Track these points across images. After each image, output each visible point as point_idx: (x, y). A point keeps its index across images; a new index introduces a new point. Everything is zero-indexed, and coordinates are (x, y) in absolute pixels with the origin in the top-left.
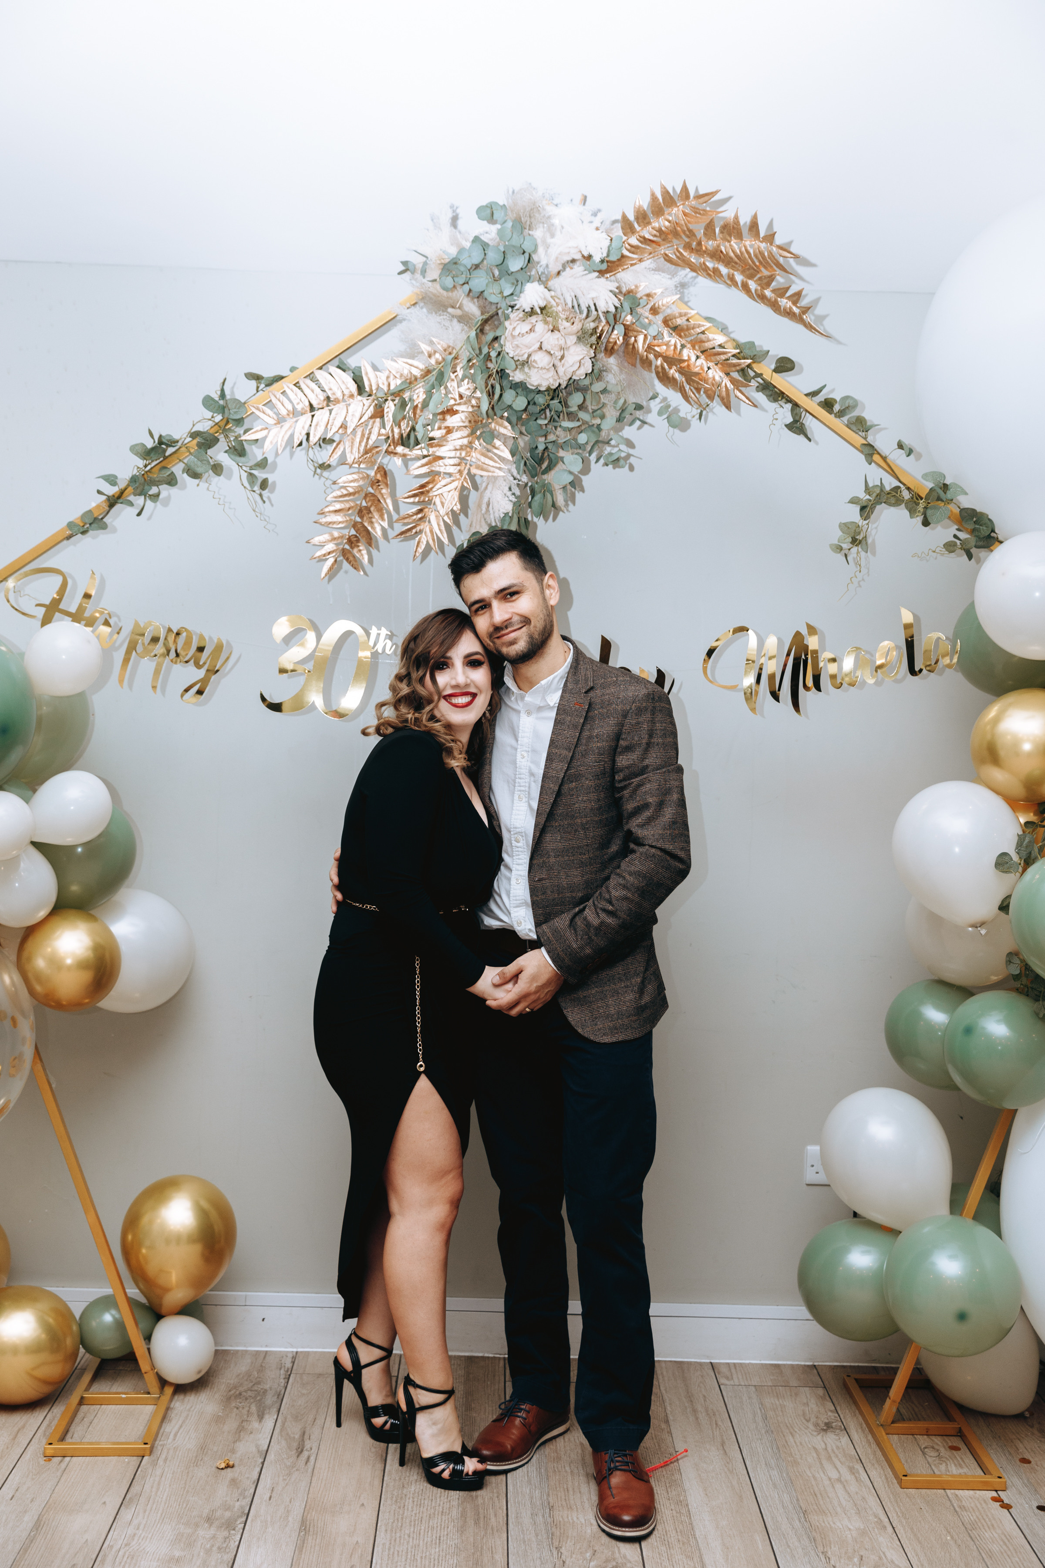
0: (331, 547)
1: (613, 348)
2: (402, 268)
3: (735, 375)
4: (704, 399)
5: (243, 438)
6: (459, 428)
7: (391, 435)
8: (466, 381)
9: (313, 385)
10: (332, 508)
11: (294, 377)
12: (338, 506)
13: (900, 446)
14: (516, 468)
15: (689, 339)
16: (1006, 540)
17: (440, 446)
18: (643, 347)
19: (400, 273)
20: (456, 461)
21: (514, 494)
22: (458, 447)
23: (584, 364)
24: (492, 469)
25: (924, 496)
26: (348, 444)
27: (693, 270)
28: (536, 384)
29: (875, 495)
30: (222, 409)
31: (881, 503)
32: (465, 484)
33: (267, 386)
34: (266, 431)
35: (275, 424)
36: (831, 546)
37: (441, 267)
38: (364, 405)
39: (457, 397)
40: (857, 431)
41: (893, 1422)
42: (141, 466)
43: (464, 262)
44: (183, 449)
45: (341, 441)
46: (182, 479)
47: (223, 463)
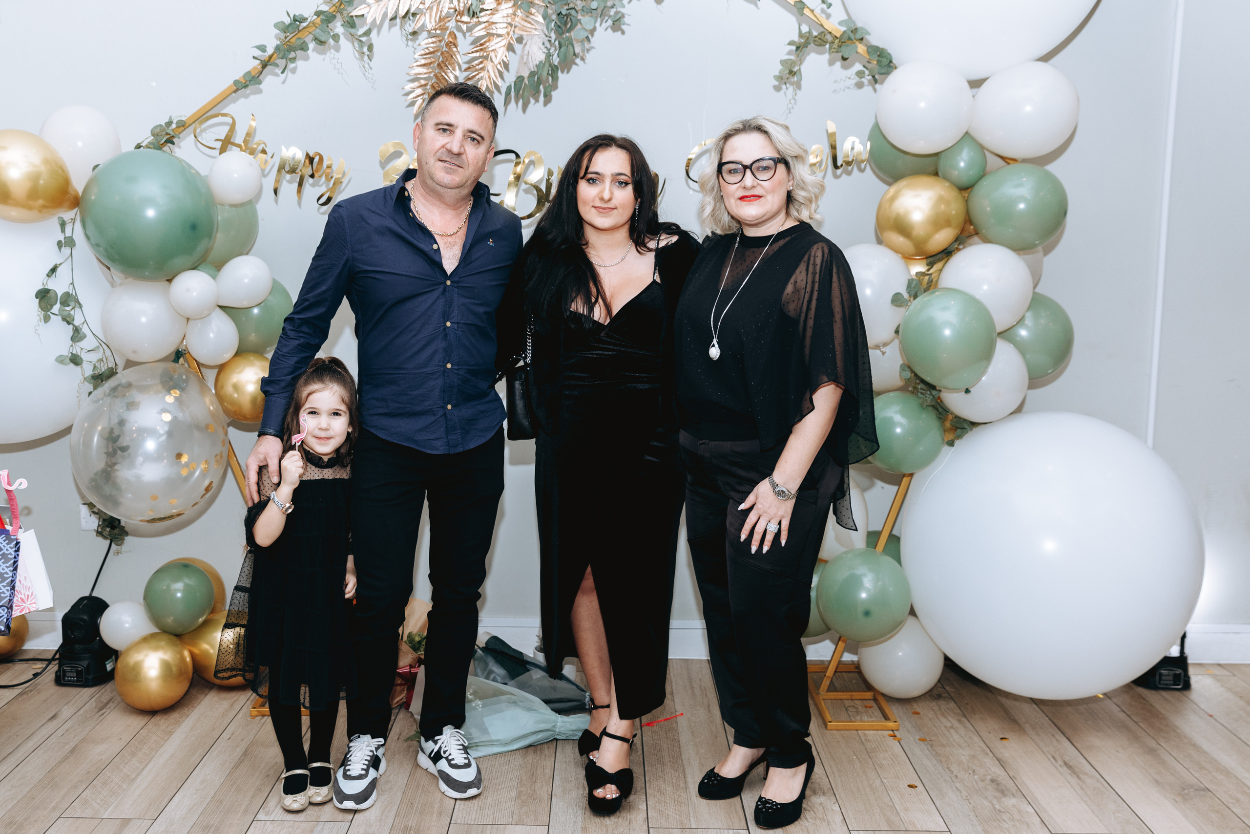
0: (419, 91)
5: (354, 13)
7: (457, 8)
10: (419, 63)
12: (423, 62)
14: (547, 29)
16: (899, 66)
17: (492, 14)
20: (505, 25)
21: (546, 47)
22: (506, 15)
24: (529, 30)
25: (838, 36)
26: (428, 15)
29: (805, 39)
31: (810, 44)
32: (512, 42)
34: (368, 9)
35: (374, 3)
36: (775, 77)
41: (827, 692)
42: (283, 38)
44: (311, 24)
45: (422, 14)
46: (312, 45)
47: (340, 34)
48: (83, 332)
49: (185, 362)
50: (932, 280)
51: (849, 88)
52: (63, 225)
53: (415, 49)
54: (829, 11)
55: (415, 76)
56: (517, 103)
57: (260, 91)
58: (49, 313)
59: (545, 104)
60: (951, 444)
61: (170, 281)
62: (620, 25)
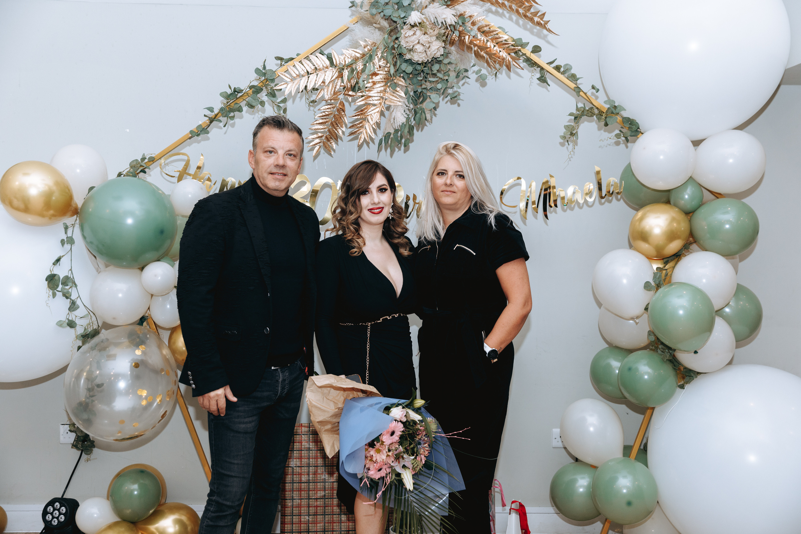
0: (317, 141)
1: (453, 42)
2: (351, 5)
3: (513, 54)
4: (497, 66)
5: (275, 88)
6: (379, 82)
7: (346, 86)
8: (382, 60)
9: (308, 62)
10: (318, 122)
11: (299, 58)
12: (321, 121)
13: (593, 87)
14: (407, 101)
15: (490, 37)
16: (645, 132)
17: (369, 91)
18: (468, 41)
19: (350, 7)
20: (379, 98)
21: (406, 114)
22: (379, 91)
23: (439, 50)
25: (605, 112)
26: (325, 91)
27: (492, 4)
28: (416, 60)
29: (581, 112)
30: (265, 74)
31: (584, 115)
32: (383, 109)
33: (285, 63)
34: (286, 85)
35: (290, 81)
36: (561, 137)
37: (370, 4)
38: (333, 72)
39: (378, 67)
40: (572, 81)
42: (226, 103)
43: (381, 2)
44: (245, 94)
45: (322, 89)
46: (245, 108)
47: (265, 101)
48: (77, 304)
49: (147, 325)
50: (668, 274)
51: (610, 145)
52: (66, 228)
53: (315, 112)
54: (597, 94)
55: (315, 131)
56: (386, 150)
57: (208, 139)
58: (55, 291)
59: (405, 151)
60: (682, 387)
61: (142, 269)
62: (457, 100)
